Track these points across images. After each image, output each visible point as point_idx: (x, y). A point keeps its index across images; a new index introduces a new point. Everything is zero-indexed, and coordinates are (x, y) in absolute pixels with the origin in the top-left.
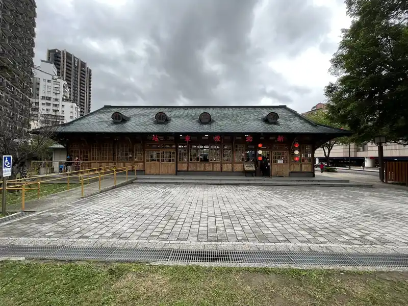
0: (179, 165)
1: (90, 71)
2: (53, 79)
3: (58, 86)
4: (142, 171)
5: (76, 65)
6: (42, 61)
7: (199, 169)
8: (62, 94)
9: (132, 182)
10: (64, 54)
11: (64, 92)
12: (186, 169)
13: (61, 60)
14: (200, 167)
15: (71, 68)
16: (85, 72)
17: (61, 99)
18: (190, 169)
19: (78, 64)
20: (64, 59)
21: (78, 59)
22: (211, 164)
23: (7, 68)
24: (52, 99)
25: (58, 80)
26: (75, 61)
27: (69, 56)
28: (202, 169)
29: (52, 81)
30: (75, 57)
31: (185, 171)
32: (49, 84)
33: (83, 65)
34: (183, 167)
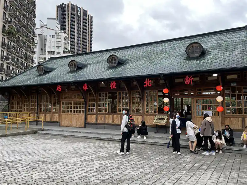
0: (89, 116)
1: (92, 17)
2: (56, 34)
3: (60, 40)
4: (58, 122)
5: (79, 14)
6: (48, 19)
7: (107, 122)
8: (63, 47)
9: (34, 133)
10: (69, 6)
11: (65, 44)
12: (94, 121)
13: (67, 13)
14: (108, 120)
15: (75, 19)
16: (86, 20)
17: (62, 52)
18: (98, 122)
19: (80, 14)
20: (69, 11)
21: (81, 9)
22: (119, 116)
23: (12, 33)
24: (55, 53)
25: (60, 34)
26: (78, 11)
27: (73, 7)
28: (110, 122)
29: (56, 35)
30: (78, 7)
31: (93, 124)
32: (53, 39)
33: (85, 13)
34: (92, 119)
